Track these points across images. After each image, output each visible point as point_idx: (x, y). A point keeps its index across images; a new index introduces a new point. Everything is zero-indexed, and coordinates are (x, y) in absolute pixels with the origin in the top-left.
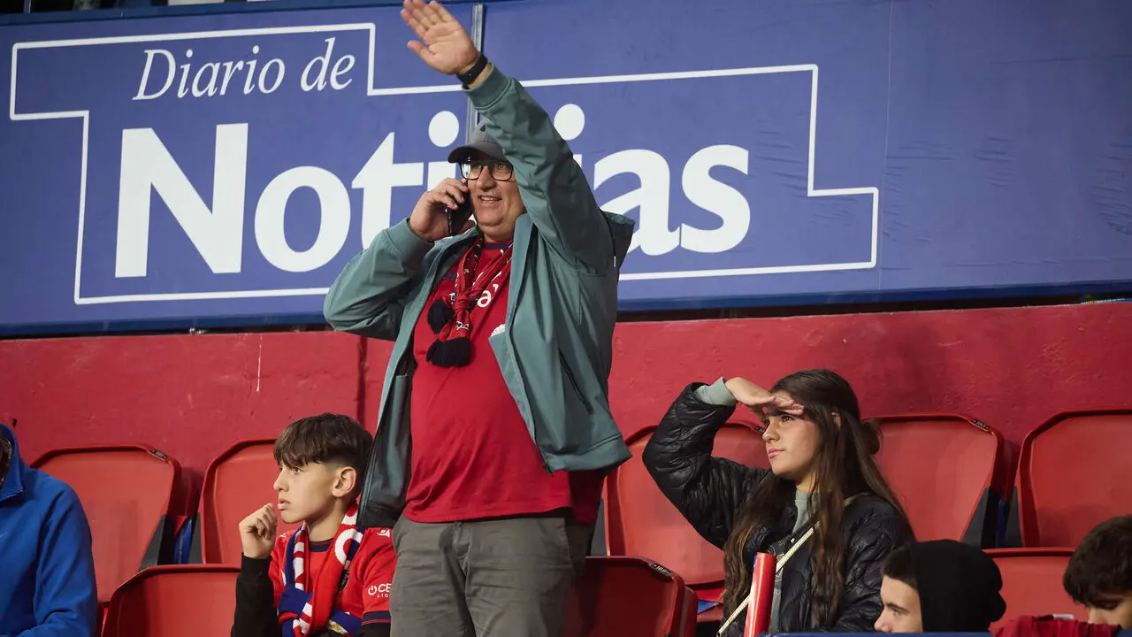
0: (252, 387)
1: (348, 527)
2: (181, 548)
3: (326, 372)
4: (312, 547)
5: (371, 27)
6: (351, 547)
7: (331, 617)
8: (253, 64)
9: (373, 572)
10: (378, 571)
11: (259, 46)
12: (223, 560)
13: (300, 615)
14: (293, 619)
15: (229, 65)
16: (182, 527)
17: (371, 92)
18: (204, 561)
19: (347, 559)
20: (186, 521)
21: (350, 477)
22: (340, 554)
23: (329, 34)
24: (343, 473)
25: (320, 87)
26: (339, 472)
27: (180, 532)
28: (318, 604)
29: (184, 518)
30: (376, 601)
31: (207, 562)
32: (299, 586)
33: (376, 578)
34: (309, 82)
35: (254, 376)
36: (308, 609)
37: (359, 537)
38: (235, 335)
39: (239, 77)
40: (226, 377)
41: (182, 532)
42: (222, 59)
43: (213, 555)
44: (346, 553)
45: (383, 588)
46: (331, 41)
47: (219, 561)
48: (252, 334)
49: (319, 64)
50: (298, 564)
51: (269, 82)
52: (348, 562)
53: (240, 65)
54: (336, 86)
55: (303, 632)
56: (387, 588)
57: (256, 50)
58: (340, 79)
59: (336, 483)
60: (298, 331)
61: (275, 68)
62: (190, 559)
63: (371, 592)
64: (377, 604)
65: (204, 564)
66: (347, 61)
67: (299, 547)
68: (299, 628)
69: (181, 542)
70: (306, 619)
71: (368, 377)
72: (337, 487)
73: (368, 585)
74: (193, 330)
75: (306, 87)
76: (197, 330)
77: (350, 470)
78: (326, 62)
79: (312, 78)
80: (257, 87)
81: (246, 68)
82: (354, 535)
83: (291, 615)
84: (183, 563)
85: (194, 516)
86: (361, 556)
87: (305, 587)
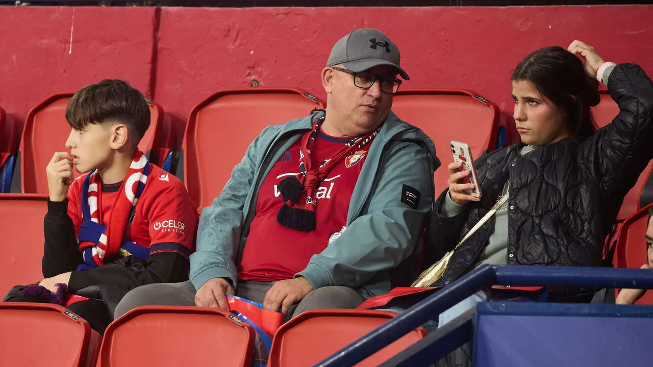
0: (65, 50)
1: (135, 171)
2: (4, 178)
3: (126, 40)
4: (104, 188)
6: (139, 188)
7: (122, 245)
9: (157, 210)
10: (162, 210)
12: (38, 192)
13: (97, 244)
14: (91, 247)
16: (5, 162)
18: (23, 192)
19: (135, 197)
20: (9, 157)
21: (123, 132)
22: (129, 194)
24: (117, 129)
26: (113, 129)
27: (4, 165)
28: (111, 234)
29: (8, 154)
30: (159, 235)
31: (26, 192)
32: (95, 220)
33: (160, 216)
35: (68, 42)
36: (103, 239)
37: (144, 179)
38: (53, 7)
40: (45, 41)
41: (5, 166)
43: (31, 185)
44: (134, 193)
45: (166, 224)
47: (35, 192)
48: (66, 7)
50: (93, 202)
52: (136, 199)
55: (100, 257)
56: (170, 224)
59: (113, 137)
60: (104, 6)
62: (12, 187)
63: (157, 227)
64: (162, 237)
65: (23, 194)
67: (94, 187)
68: (97, 255)
69: (4, 174)
70: (102, 247)
71: (160, 45)
72: (114, 141)
73: (154, 221)
74: (19, 2)
76: (22, 2)
77: (122, 127)
82: (141, 177)
83: (90, 244)
84: (5, 192)
85: (15, 153)
86: (147, 196)
87: (99, 221)
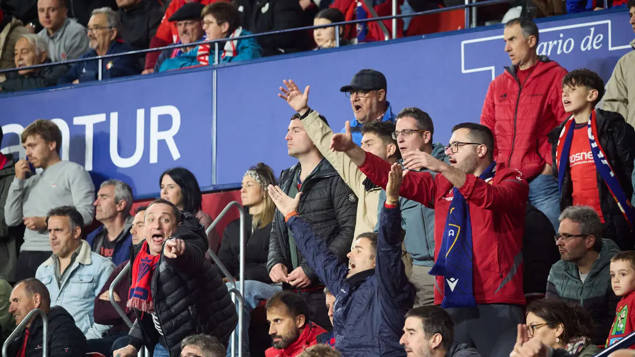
5: (609, 22)
8: (560, 41)
11: (563, 34)
15: (551, 43)
17: (611, 49)
23: (591, 26)
25: (589, 49)
34: (585, 46)
39: (555, 48)
42: (548, 41)
46: (593, 29)
49: (588, 39)
51: (568, 48)
53: (555, 42)
54: (596, 47)
57: (561, 35)
58: (597, 45)
61: (570, 43)
66: (600, 37)
75: (583, 49)
78: (591, 38)
79: (585, 45)
80: (563, 51)
81: (558, 43)
